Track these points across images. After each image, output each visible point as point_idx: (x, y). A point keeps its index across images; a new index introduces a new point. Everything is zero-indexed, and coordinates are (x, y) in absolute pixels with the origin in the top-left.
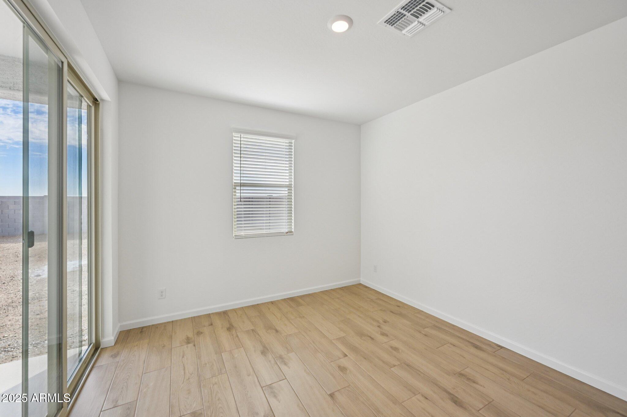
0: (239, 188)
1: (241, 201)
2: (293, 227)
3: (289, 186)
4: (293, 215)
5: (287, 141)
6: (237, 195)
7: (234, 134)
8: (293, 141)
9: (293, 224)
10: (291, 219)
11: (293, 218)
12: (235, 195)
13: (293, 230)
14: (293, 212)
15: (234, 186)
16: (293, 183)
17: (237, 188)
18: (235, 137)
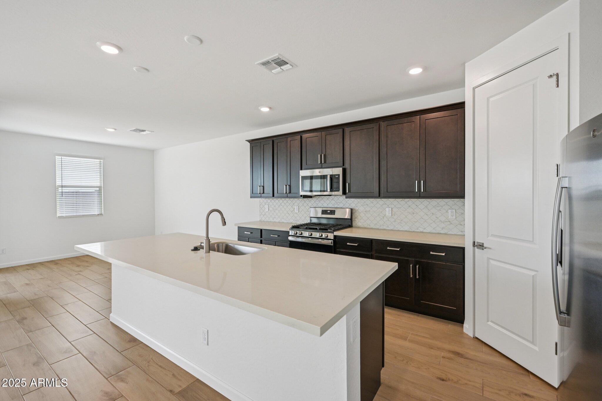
0: (61, 188)
1: (62, 196)
2: (103, 211)
3: (100, 187)
4: (103, 204)
5: (98, 160)
6: (59, 190)
7: (57, 157)
8: (102, 161)
9: (103, 210)
10: (102, 207)
11: (103, 206)
12: (58, 191)
13: (103, 213)
14: (103, 203)
15: (57, 187)
16: (102, 186)
17: (59, 188)
18: (58, 158)
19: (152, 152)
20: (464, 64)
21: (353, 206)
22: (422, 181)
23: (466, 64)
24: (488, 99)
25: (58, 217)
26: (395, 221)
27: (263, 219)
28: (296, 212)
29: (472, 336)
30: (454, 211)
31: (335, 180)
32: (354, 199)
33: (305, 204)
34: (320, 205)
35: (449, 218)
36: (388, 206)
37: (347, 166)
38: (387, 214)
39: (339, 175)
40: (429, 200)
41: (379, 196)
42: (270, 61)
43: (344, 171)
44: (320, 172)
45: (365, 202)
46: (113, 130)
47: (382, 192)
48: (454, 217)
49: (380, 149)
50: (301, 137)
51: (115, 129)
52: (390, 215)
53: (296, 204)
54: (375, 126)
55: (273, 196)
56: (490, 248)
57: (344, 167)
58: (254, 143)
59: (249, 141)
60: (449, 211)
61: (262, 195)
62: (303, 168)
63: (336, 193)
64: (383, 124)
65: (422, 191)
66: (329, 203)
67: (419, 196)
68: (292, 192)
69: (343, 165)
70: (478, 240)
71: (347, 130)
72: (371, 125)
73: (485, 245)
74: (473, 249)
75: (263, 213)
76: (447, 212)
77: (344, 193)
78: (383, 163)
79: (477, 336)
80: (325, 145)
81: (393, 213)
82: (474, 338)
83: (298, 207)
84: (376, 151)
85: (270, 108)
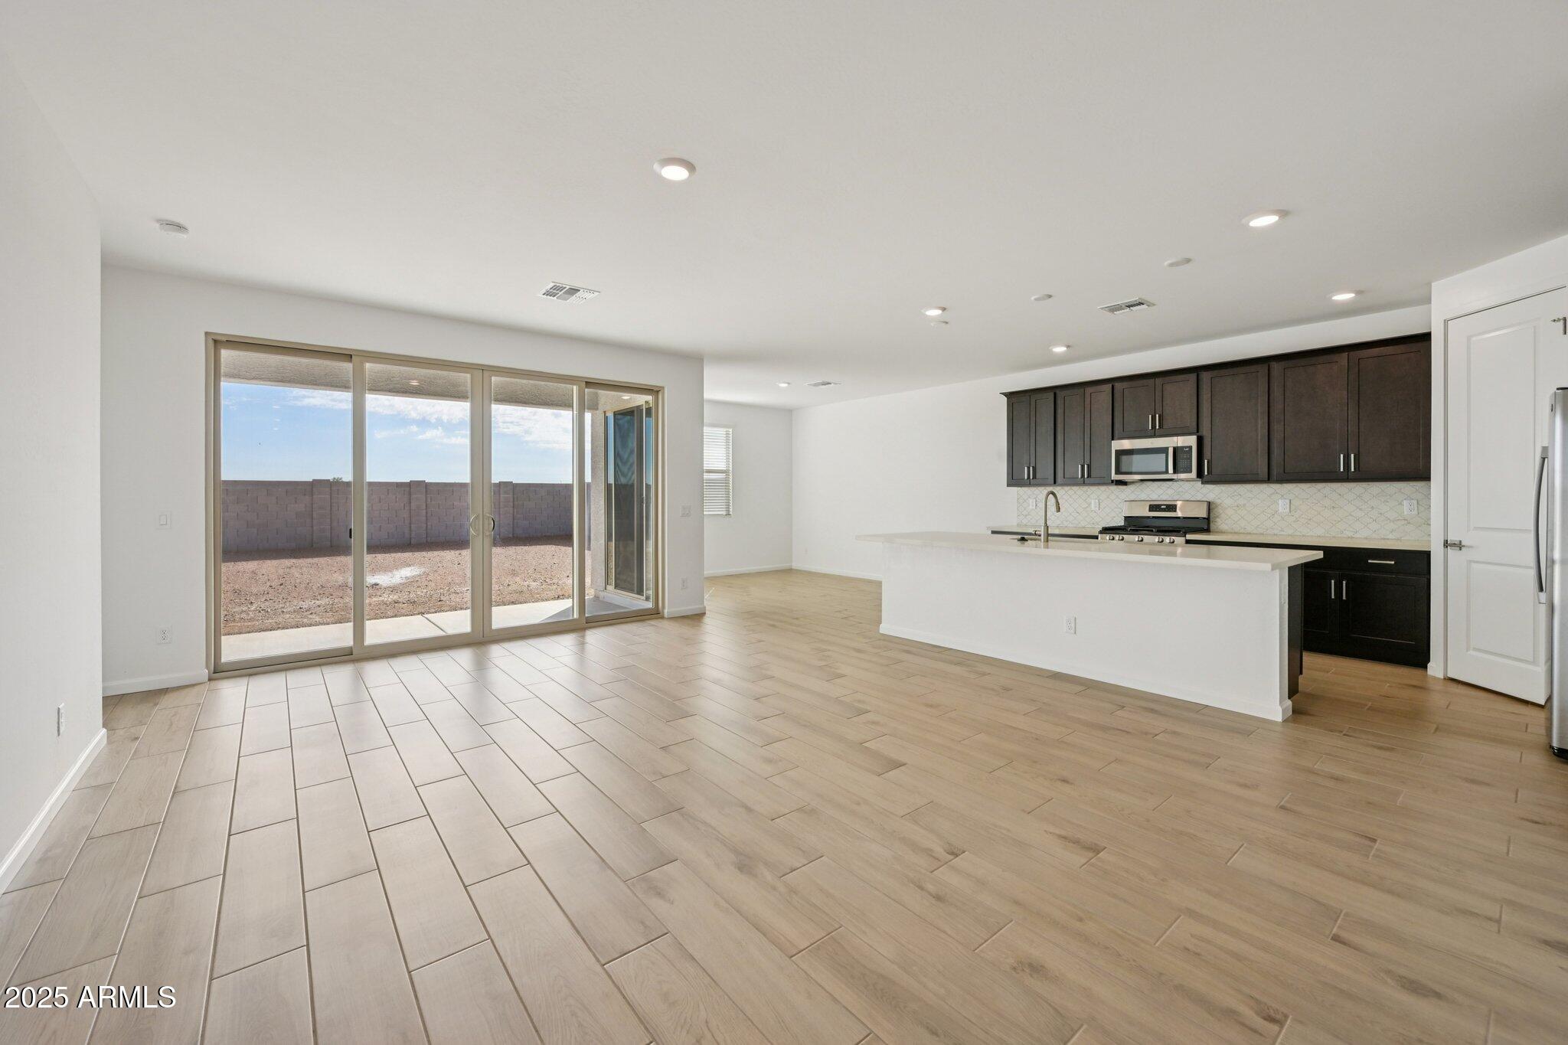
2: (731, 510)
3: (726, 472)
4: (731, 499)
5: (725, 430)
8: (730, 430)
9: (731, 507)
10: (729, 502)
11: (731, 501)
14: (731, 496)
16: (731, 469)
19: (787, 414)
20: (1429, 285)
21: (1210, 497)
22: (1352, 455)
23: (1433, 284)
24: (1469, 338)
26: (1297, 521)
27: (1025, 522)
28: (1093, 508)
29: (1441, 676)
30: (1415, 502)
31: (1180, 455)
32: (1214, 486)
33: (1113, 497)
34: (1143, 496)
35: (1405, 513)
36: (1282, 496)
37: (1205, 432)
38: (1281, 510)
39: (1190, 448)
40: (1364, 485)
41: (1269, 479)
42: (1123, 306)
43: (1200, 442)
44: (1152, 443)
45: (1235, 491)
46: (786, 385)
47: (1274, 472)
48: (1416, 512)
49: (1271, 404)
50: (1113, 386)
51: (789, 383)
52: (1288, 510)
53: (1094, 496)
54: (1262, 369)
55: (1055, 483)
56: (1471, 547)
57: (1199, 434)
58: (1015, 399)
59: (1005, 394)
60: (1405, 503)
61: (1033, 480)
62: (1115, 438)
63: (1183, 476)
64: (1276, 367)
65: (1353, 470)
66: (1160, 493)
67: (1346, 478)
68: (1093, 475)
69: (1198, 432)
70: (1452, 538)
71: (1205, 376)
72: (1253, 368)
73: (1463, 543)
74: (1444, 552)
75: (1025, 513)
76: (1401, 504)
77: (1200, 474)
78: (1277, 428)
79: (1451, 675)
80: (1161, 399)
81: (1293, 507)
82: (1445, 679)
83: (1097, 501)
84: (1262, 408)
85: (1068, 347)
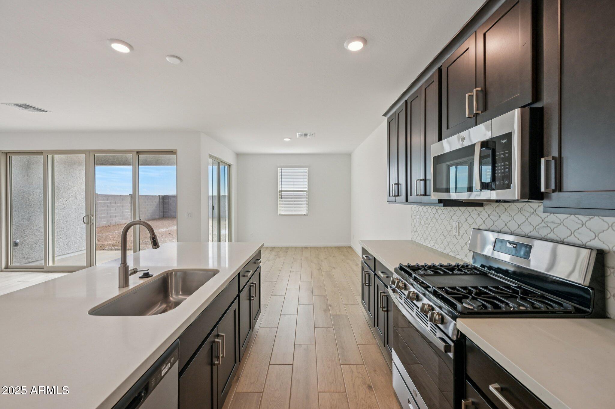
1: (282, 199)
5: (306, 168)
8: (310, 168)
13: (308, 213)
16: (310, 189)
17: (280, 193)
18: (280, 169)
25: (280, 214)
27: (415, 238)
46: (289, 139)
50: (440, 70)
53: (455, 218)
55: (407, 201)
58: (391, 116)
61: (397, 198)
68: (427, 193)
69: (536, 100)
75: (415, 229)
80: (483, 62)
83: (457, 224)
